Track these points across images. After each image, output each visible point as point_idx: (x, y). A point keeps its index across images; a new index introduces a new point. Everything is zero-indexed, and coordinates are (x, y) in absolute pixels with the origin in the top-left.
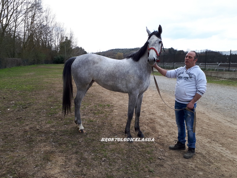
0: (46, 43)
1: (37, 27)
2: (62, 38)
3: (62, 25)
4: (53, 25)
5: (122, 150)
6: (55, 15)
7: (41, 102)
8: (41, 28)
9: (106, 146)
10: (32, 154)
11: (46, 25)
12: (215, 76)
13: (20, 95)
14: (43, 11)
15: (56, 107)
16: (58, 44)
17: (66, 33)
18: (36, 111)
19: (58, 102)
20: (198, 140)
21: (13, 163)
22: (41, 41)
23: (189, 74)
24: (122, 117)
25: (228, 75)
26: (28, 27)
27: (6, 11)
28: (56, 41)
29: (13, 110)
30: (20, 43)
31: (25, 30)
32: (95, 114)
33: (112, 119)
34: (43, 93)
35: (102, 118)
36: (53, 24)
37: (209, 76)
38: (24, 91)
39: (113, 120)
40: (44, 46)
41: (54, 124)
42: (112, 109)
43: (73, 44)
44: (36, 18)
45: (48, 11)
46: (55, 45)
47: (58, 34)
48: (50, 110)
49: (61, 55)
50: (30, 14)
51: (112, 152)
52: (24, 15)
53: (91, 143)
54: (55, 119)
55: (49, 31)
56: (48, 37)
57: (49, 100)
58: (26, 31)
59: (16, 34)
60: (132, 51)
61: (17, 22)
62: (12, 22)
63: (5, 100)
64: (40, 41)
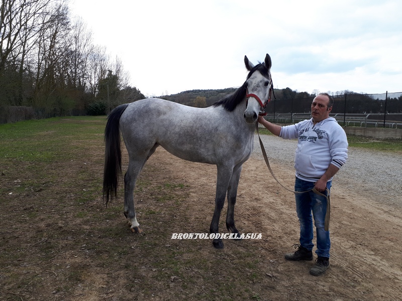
0: (74, 80)
1: (60, 54)
2: (103, 72)
3: (102, 51)
4: (86, 51)
5: (204, 261)
6: (90, 34)
7: (66, 180)
8: (67, 55)
9: (178, 255)
10: (50, 270)
11: (76, 50)
12: (362, 136)
13: (29, 169)
14: (70, 27)
15: (92, 189)
16: (96, 83)
17: (109, 64)
18: (58, 196)
19: (95, 181)
20: (334, 244)
21: (17, 286)
22: (67, 76)
23: (318, 132)
24: (204, 205)
25: (383, 132)
26: (44, 54)
27: (8, 27)
28: (93, 77)
29: (18, 194)
30: (31, 82)
31: (39, 60)
32: (158, 200)
33: (187, 208)
34: (70, 166)
35: (170, 207)
36: (87, 49)
37: (351, 135)
38: (37, 163)
39: (189, 211)
40: (72, 86)
41: (89, 217)
42: (188, 192)
43: (121, 82)
44: (58, 39)
45: (78, 28)
46: (91, 83)
47: (96, 65)
48: (82, 194)
49: (101, 101)
50: (49, 32)
51: (188, 265)
52: (38, 34)
53: (151, 250)
54: (90, 209)
55: (80, 61)
56: (79, 71)
57: (80, 176)
58: (42, 60)
59: (24, 65)
60: (221, 94)
61: (26, 45)
62: (17, 45)
63: (5, 178)
64: (65, 77)
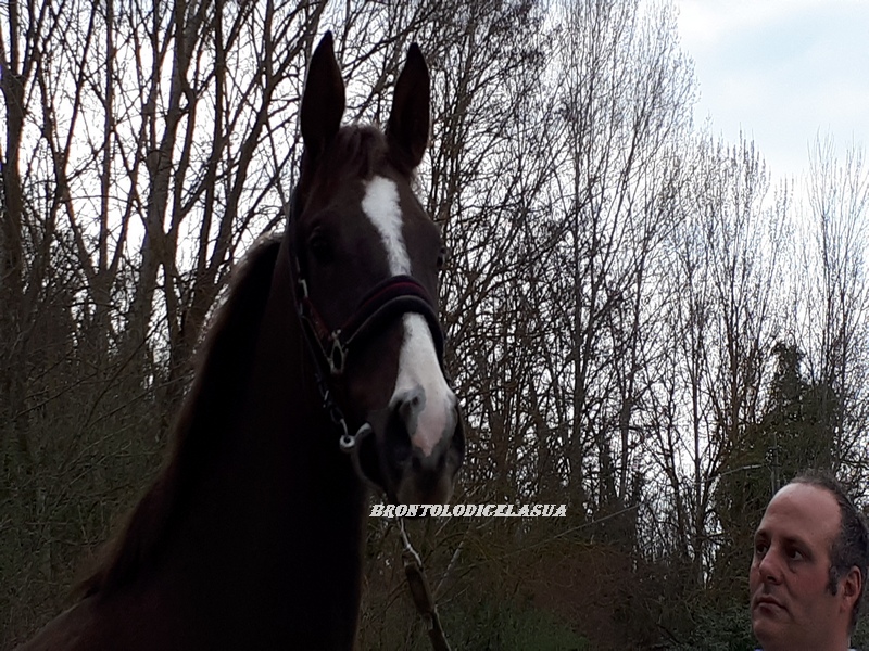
28: (683, 419)
47: (699, 317)
